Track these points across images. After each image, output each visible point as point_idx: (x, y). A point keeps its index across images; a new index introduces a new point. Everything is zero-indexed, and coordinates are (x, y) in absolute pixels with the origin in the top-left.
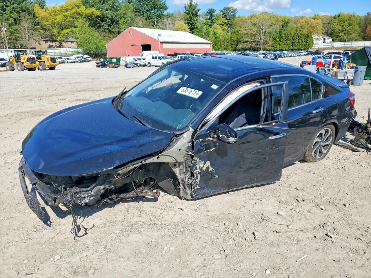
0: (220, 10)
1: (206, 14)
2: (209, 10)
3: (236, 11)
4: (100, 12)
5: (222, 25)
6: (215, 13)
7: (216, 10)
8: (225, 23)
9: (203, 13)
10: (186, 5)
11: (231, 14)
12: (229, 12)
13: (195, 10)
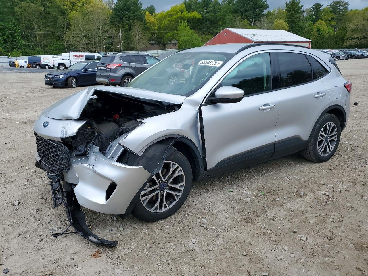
0: (328, 4)
1: (311, 10)
2: (315, 5)
3: (348, 5)
4: (200, 15)
5: (330, 21)
6: (322, 8)
7: (323, 5)
8: (332, 18)
9: (308, 9)
10: (288, 2)
11: (341, 8)
12: (338, 7)
13: (297, 7)
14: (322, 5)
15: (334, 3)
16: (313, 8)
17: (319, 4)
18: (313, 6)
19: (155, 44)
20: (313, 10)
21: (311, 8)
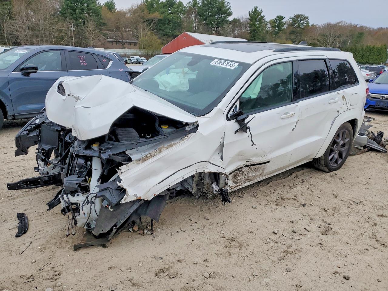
2: (278, 17)
3: (308, 19)
4: (162, 15)
6: (284, 20)
9: (271, 20)
10: (251, 12)
11: (301, 22)
12: (299, 20)
13: (259, 17)
14: (284, 17)
15: (295, 16)
16: (276, 19)
17: (281, 16)
18: (276, 17)
19: (113, 43)
20: (275, 21)
21: (274, 20)
